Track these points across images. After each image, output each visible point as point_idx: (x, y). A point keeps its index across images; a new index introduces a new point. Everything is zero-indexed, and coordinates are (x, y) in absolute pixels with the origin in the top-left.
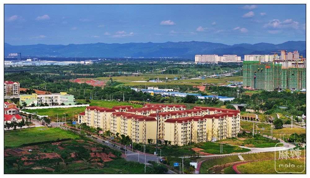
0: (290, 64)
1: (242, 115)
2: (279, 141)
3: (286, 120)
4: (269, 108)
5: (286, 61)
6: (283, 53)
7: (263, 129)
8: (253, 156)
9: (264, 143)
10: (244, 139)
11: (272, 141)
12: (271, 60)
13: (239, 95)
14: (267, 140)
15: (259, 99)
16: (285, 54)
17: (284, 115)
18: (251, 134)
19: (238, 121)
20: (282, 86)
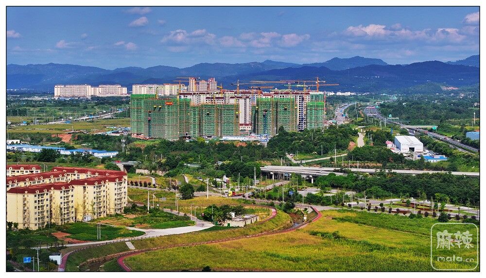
0: (203, 97)
1: (130, 179)
2: (188, 218)
3: (199, 185)
4: (173, 167)
5: (197, 93)
6: (192, 82)
7: (163, 200)
8: (149, 242)
9: (165, 221)
10: (134, 216)
11: (178, 218)
12: (175, 93)
13: (126, 147)
14: (170, 217)
15: (156, 153)
16: (196, 84)
17: (195, 177)
18: (145, 207)
19: (124, 188)
20: (192, 132)
